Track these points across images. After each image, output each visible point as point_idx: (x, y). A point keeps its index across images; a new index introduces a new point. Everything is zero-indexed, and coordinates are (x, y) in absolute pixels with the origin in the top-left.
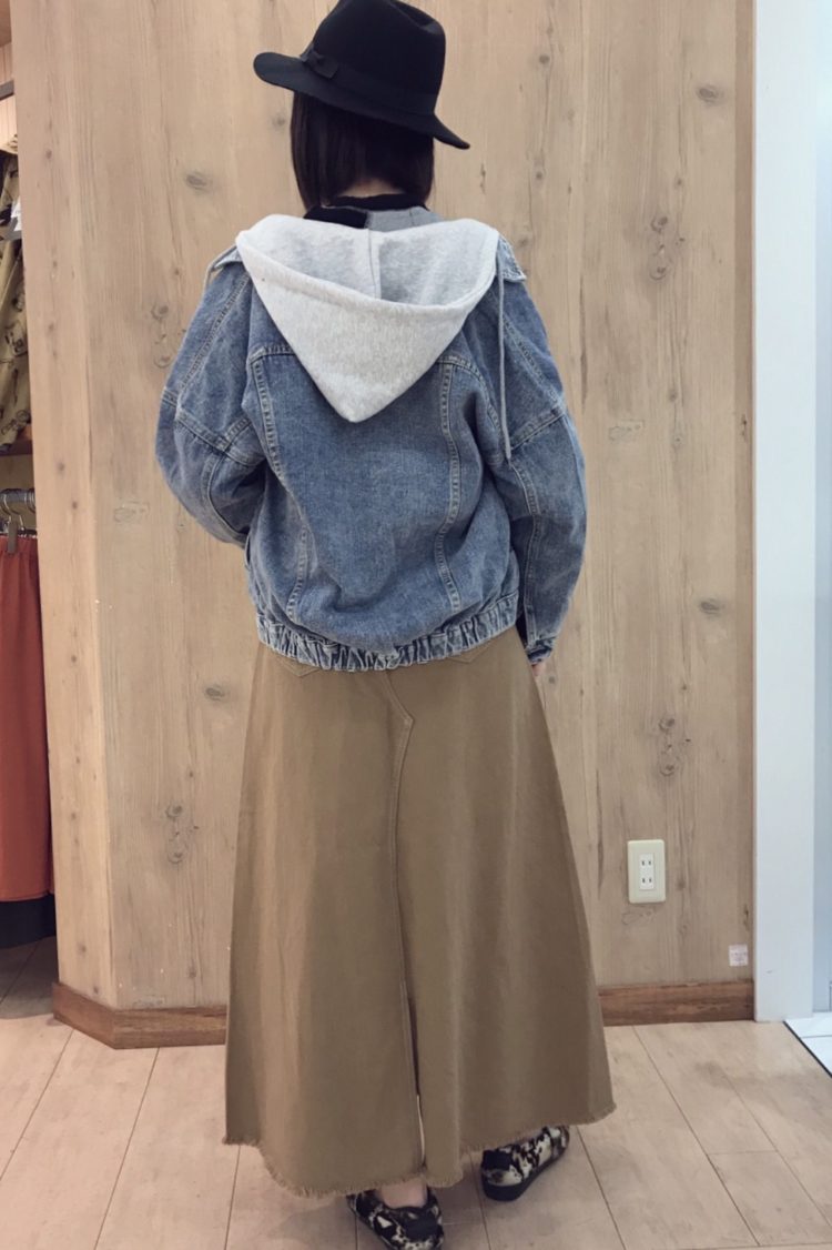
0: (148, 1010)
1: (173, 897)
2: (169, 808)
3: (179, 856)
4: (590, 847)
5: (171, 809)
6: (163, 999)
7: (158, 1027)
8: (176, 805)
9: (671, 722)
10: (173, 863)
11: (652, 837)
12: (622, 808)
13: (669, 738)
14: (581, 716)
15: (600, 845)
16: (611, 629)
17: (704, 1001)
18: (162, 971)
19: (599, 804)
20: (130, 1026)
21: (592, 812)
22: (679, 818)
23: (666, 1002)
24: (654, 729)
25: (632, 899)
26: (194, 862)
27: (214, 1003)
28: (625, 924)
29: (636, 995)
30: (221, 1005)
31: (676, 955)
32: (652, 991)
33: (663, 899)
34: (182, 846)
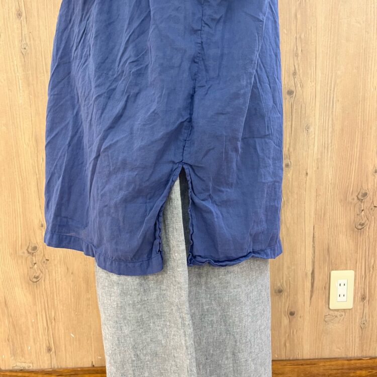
0: (21, 372)
1: (35, 304)
2: (28, 247)
3: (37, 278)
4: (306, 274)
5: (30, 248)
6: (31, 365)
8: (33, 246)
9: (365, 195)
10: (34, 282)
11: (346, 269)
13: (362, 204)
14: (305, 191)
15: (313, 273)
16: (330, 130)
17: (372, 368)
18: (29, 348)
19: (314, 247)
21: (309, 252)
22: (365, 257)
23: (349, 369)
24: (353, 199)
25: (331, 307)
26: (47, 281)
27: (64, 366)
28: (326, 321)
29: (330, 365)
30: (67, 369)
31: (357, 340)
32: (340, 362)
33: (351, 308)
34: (39, 271)
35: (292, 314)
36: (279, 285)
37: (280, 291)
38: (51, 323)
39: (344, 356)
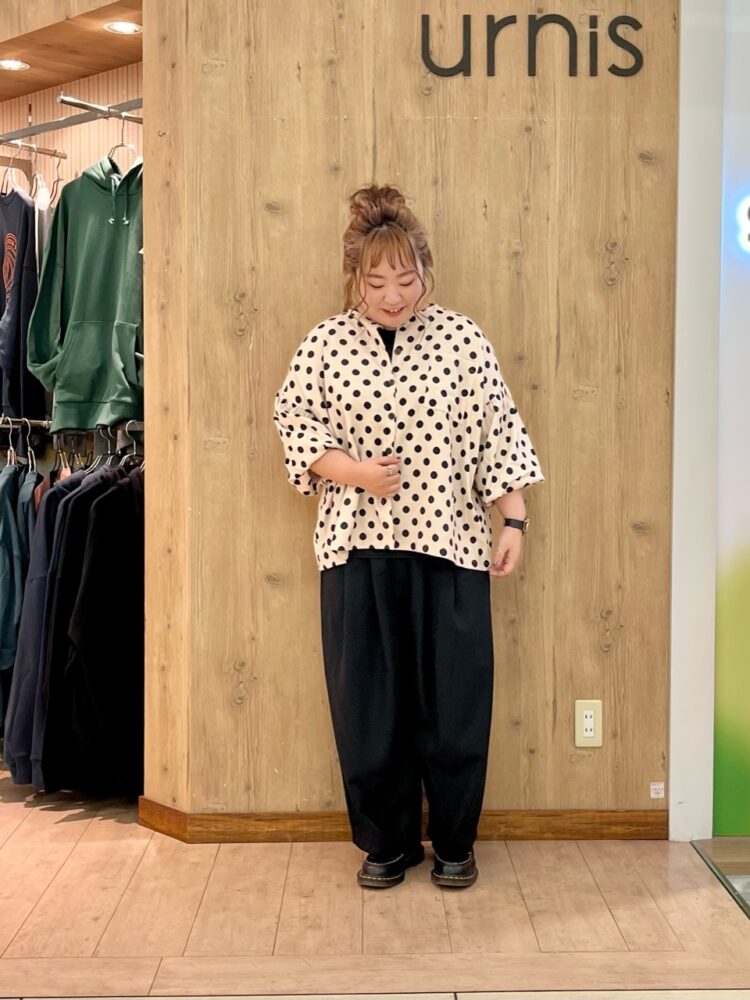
0: (213, 814)
1: (236, 730)
2: (235, 663)
3: (242, 698)
4: (547, 704)
5: (237, 664)
6: (225, 806)
7: (221, 827)
8: (241, 661)
9: (609, 612)
10: (237, 704)
11: (592, 699)
12: (571, 676)
13: (607, 624)
14: (543, 607)
15: (555, 702)
16: (567, 541)
17: (630, 824)
18: (225, 785)
19: (554, 672)
20: (199, 826)
21: (549, 678)
22: (614, 685)
23: (602, 824)
24: (596, 617)
25: (578, 744)
26: (253, 704)
27: (263, 811)
28: (572, 763)
29: (579, 817)
30: (268, 813)
31: (610, 788)
32: (591, 814)
33: (600, 745)
34: (245, 691)
35: (532, 752)
36: (516, 715)
37: (517, 723)
38: (253, 754)
39: (595, 807)
